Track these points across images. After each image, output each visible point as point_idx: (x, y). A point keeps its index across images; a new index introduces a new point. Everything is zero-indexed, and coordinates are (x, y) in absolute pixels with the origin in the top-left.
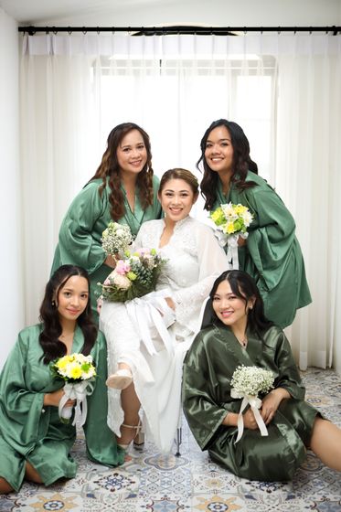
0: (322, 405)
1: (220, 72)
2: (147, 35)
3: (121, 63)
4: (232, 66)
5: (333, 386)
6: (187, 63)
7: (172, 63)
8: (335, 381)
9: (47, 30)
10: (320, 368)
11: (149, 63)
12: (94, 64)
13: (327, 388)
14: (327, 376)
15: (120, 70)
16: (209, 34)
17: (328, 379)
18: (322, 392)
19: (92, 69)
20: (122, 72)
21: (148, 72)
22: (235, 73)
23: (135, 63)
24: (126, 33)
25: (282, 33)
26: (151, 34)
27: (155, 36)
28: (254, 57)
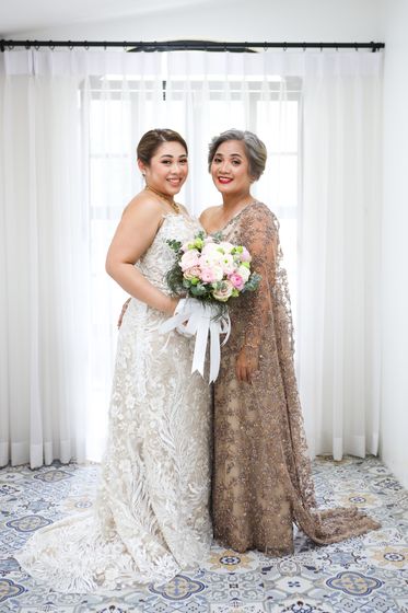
0: (368, 506)
1: (235, 97)
2: (146, 51)
3: (115, 84)
4: (251, 88)
5: (380, 480)
6: (196, 85)
7: (179, 85)
8: (382, 473)
9: (28, 44)
10: (359, 458)
11: (149, 85)
12: (81, 86)
13: (373, 483)
14: (372, 466)
15: (113, 93)
16: (222, 50)
17: (374, 471)
18: (367, 489)
19: (79, 92)
20: (116, 96)
21: (149, 96)
22: (254, 98)
23: (133, 84)
24: (121, 49)
25: (308, 49)
26: (152, 51)
27: (156, 52)
28: (277, 78)
